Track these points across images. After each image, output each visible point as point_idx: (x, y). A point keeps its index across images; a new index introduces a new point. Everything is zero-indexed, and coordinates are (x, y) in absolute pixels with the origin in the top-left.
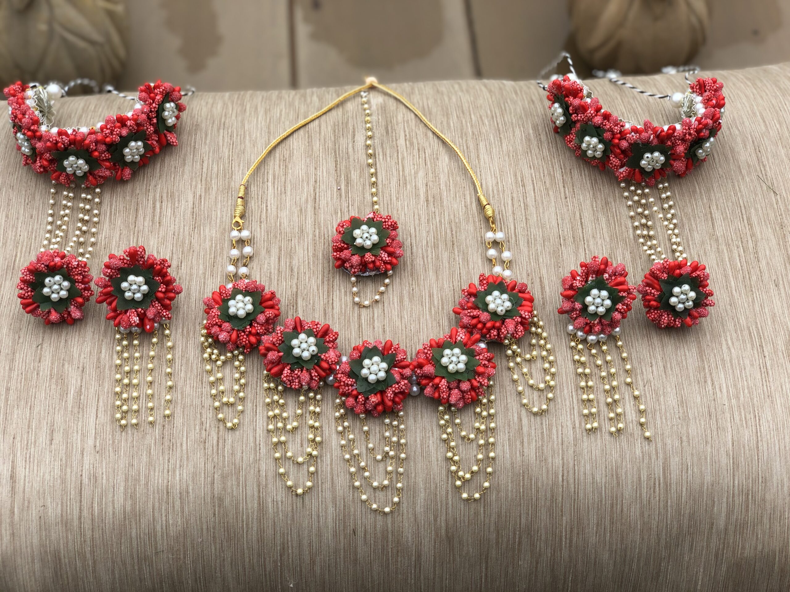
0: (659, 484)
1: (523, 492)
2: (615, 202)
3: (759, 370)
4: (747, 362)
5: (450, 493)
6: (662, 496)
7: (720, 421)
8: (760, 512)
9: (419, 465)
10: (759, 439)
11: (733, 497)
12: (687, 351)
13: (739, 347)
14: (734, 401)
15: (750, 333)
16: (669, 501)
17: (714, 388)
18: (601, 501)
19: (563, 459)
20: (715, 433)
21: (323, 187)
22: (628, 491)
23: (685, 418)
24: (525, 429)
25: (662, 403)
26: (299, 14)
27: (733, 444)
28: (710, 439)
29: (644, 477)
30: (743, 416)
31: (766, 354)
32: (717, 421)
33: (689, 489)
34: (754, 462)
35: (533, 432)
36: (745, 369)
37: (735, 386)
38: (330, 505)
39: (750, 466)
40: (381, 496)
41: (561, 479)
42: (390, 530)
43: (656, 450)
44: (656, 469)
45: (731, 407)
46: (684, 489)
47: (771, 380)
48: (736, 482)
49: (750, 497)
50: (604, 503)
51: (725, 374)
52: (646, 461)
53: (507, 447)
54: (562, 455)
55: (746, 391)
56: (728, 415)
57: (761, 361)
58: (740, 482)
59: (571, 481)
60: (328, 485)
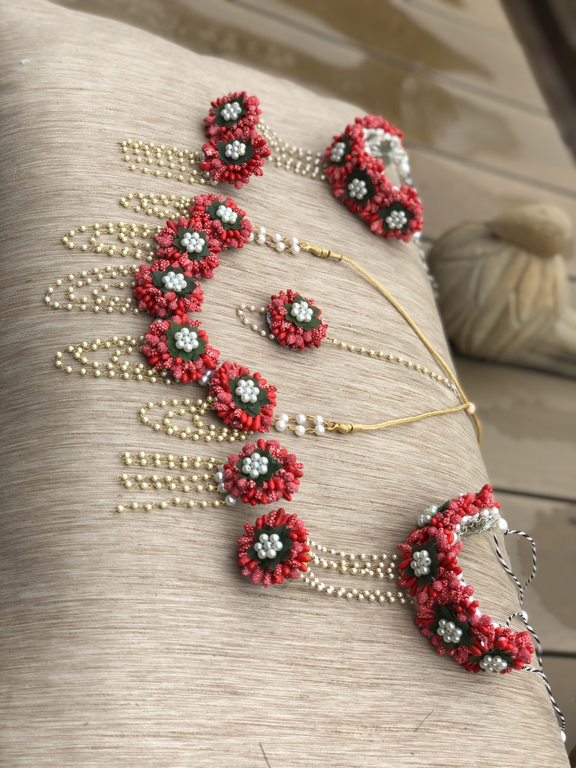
0: (69, 522)
1: (62, 402)
2: (375, 547)
3: (198, 644)
4: (207, 632)
5: (63, 346)
6: (56, 526)
7: (138, 588)
8: (37, 634)
9: (88, 322)
10: (119, 631)
11: (55, 602)
12: (214, 569)
13: (224, 627)
14: (161, 606)
15: (239, 646)
16: (51, 534)
17: (174, 587)
18: (52, 469)
19: (94, 433)
20: (125, 581)
21: (350, 315)
22: (61, 493)
23: (140, 551)
24: (124, 404)
25: (155, 530)
26: (561, 506)
27: (113, 600)
28: (118, 574)
29: (75, 507)
30: (145, 614)
31: (217, 658)
32: (138, 584)
33: (64, 553)
34: (93, 623)
35: (121, 410)
36: (198, 627)
37: (179, 611)
38: (53, 262)
39: (90, 619)
40: (60, 296)
41: (75, 432)
42: (30, 306)
43: (104, 519)
44: (85, 518)
45: (153, 602)
46: (63, 548)
47: (187, 656)
48: (70, 604)
49: (54, 621)
50: (50, 471)
51: (191, 603)
52: (93, 509)
53: (105, 388)
54: (98, 433)
55: (173, 623)
56: (144, 597)
57: (209, 649)
58: (69, 609)
59: (72, 441)
60: (71, 259)
